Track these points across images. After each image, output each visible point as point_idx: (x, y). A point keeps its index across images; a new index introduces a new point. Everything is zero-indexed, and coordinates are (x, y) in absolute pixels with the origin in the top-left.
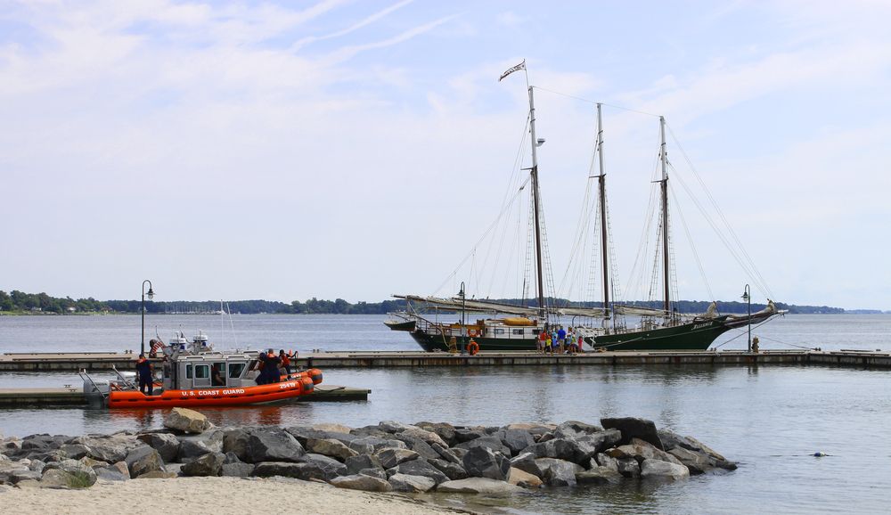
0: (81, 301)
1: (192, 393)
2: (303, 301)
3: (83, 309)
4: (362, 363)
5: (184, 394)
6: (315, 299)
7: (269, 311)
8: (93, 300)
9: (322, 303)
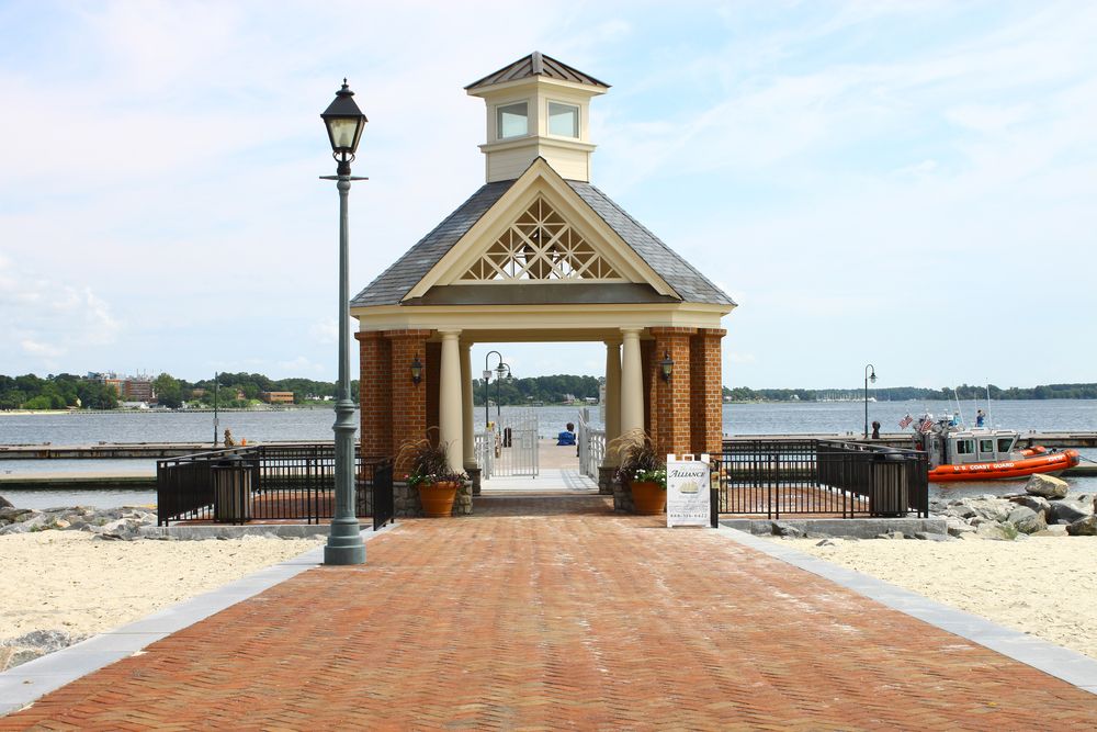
0: (736, 390)
1: (964, 468)
2: (953, 388)
3: (738, 397)
4: (1084, 443)
5: (957, 468)
6: (965, 385)
7: (919, 398)
8: (747, 389)
9: (973, 389)
